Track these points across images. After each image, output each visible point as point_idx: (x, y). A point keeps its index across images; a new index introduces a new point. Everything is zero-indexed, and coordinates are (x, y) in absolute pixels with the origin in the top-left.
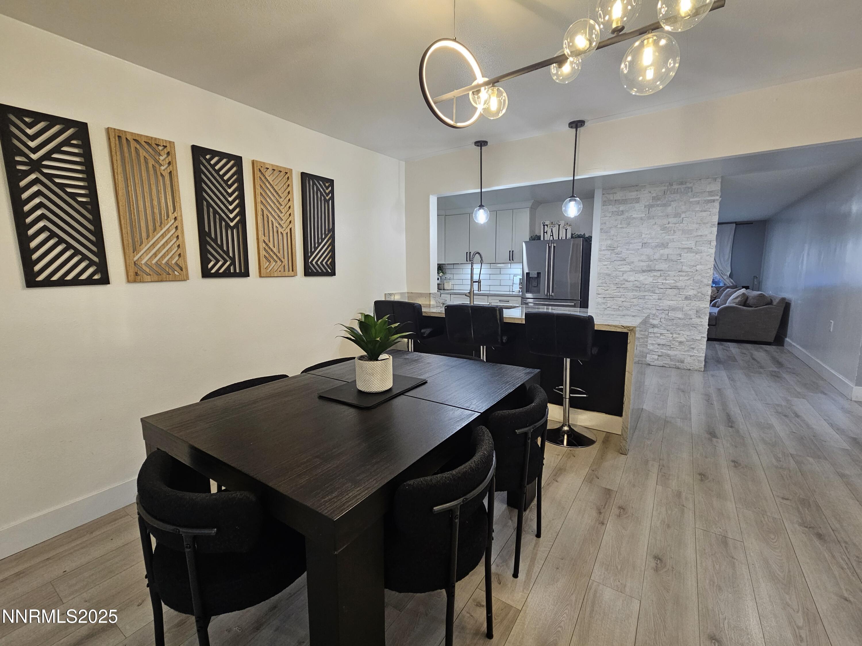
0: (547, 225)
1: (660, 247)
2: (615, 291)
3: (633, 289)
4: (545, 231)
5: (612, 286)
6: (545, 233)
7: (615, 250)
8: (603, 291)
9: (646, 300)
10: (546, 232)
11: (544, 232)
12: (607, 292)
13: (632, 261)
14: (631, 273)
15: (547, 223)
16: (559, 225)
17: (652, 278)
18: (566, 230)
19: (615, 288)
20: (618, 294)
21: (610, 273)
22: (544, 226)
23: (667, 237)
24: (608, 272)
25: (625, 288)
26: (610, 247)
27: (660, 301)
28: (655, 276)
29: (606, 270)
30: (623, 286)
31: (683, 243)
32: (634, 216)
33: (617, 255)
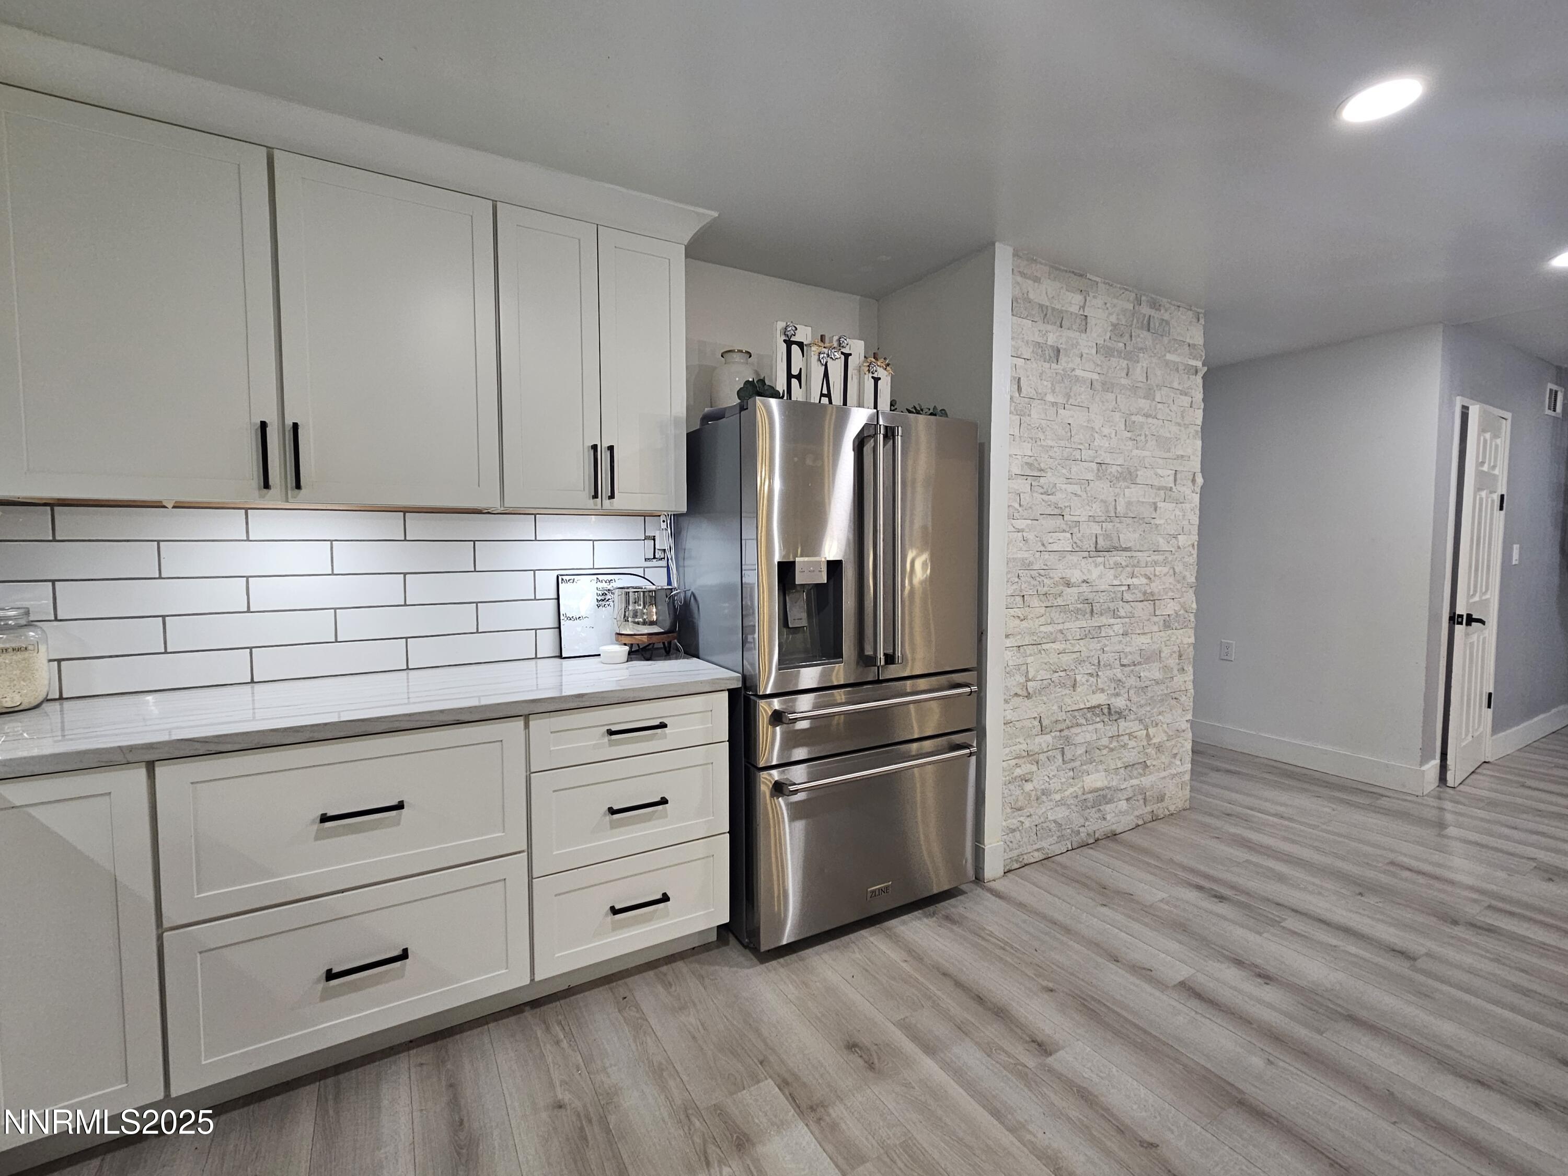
0: (801, 345)
1: (1125, 479)
2: (1042, 620)
3: (1078, 609)
4: (795, 372)
5: (1035, 602)
6: (794, 382)
7: (1042, 480)
8: (1017, 621)
9: (1104, 641)
10: (798, 377)
11: (790, 376)
12: (1024, 624)
13: (1076, 519)
14: (1074, 558)
15: (803, 334)
16: (847, 356)
17: (1112, 571)
18: (876, 380)
19: (1042, 610)
20: (1049, 628)
21: (1032, 559)
22: (789, 343)
23: (1135, 452)
24: (1026, 555)
25: (1064, 609)
26: (1030, 465)
27: (1126, 640)
28: (1118, 565)
29: (1021, 550)
30: (1060, 601)
31: (1160, 471)
32: (1078, 372)
33: (1044, 497)
